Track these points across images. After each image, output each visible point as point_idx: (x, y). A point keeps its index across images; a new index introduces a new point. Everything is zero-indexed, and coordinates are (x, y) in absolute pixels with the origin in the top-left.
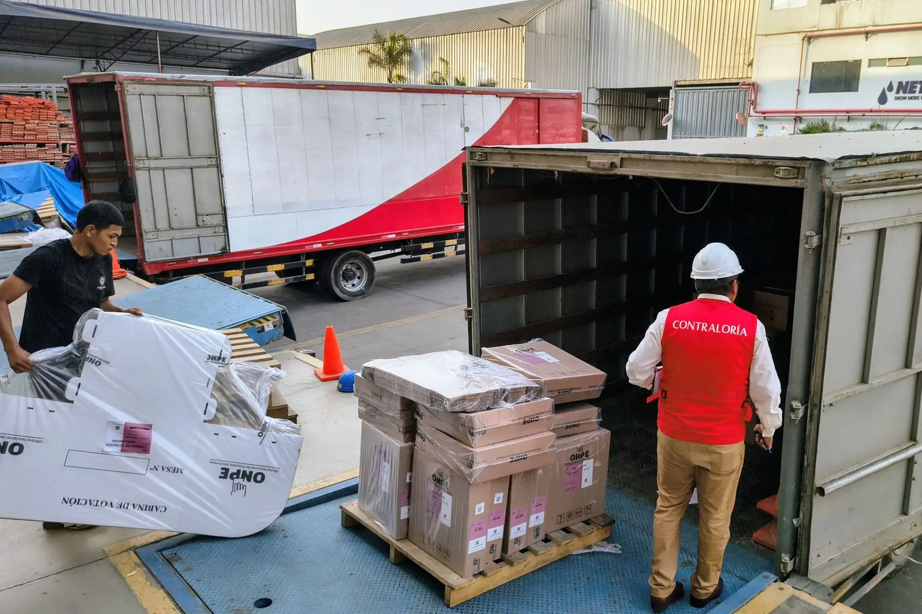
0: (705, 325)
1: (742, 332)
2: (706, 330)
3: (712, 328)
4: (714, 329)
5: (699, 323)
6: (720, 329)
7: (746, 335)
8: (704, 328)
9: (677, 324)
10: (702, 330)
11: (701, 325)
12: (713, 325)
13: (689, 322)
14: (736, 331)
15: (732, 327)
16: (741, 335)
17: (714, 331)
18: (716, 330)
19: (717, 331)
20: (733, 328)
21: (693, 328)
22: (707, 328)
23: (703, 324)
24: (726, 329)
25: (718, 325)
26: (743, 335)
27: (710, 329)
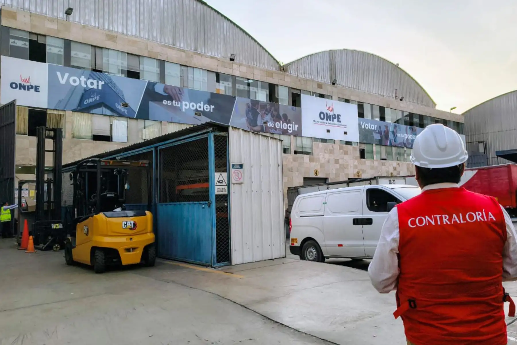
0: (446, 218)
1: (489, 217)
2: (449, 223)
3: (455, 219)
4: (457, 219)
5: (438, 216)
6: (464, 219)
7: (494, 219)
8: (445, 221)
9: (413, 223)
10: (445, 223)
11: (441, 218)
12: (454, 215)
13: (427, 217)
14: (483, 217)
15: (477, 213)
16: (489, 220)
17: (458, 222)
18: (460, 221)
19: (462, 222)
20: (479, 214)
21: (433, 223)
22: (450, 220)
23: (443, 216)
24: (471, 217)
25: (461, 215)
26: (491, 219)
27: (453, 220)
